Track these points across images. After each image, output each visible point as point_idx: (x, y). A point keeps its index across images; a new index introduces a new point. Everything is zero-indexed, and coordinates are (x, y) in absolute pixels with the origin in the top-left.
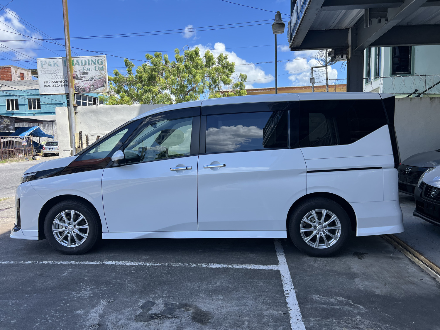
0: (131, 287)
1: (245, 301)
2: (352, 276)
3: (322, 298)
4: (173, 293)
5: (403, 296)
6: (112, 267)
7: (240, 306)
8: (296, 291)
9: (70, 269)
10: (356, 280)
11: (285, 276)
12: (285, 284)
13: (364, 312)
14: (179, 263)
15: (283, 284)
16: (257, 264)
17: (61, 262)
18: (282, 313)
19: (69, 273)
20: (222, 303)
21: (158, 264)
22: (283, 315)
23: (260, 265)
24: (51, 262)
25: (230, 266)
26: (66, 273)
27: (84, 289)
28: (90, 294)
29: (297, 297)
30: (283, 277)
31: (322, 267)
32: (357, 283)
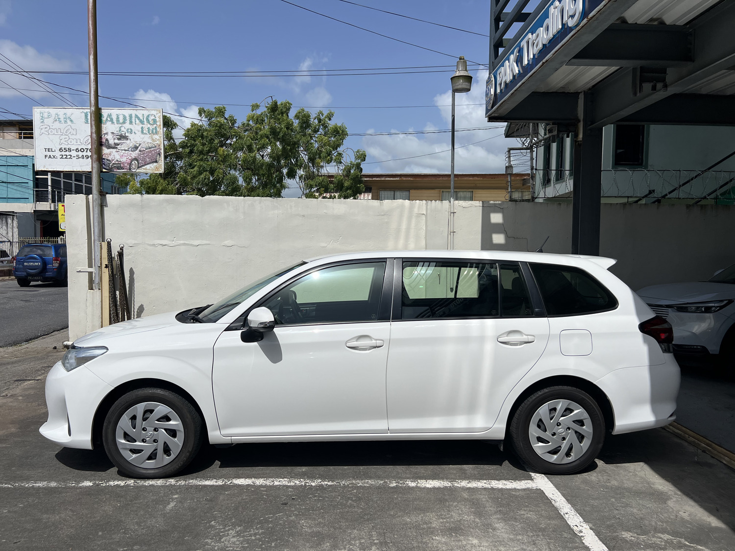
0: (306, 526)
2: (661, 496)
3: (640, 538)
6: (252, 490)
8: (590, 526)
9: (176, 495)
10: (671, 503)
11: (558, 500)
12: (566, 515)
14: (367, 481)
15: (562, 514)
16: (499, 480)
17: (151, 482)
19: (177, 502)
21: (330, 483)
23: (504, 482)
24: (131, 482)
25: (456, 485)
26: (172, 503)
27: (225, 534)
28: (242, 542)
29: (599, 537)
30: (554, 501)
31: (605, 483)
32: (674, 508)
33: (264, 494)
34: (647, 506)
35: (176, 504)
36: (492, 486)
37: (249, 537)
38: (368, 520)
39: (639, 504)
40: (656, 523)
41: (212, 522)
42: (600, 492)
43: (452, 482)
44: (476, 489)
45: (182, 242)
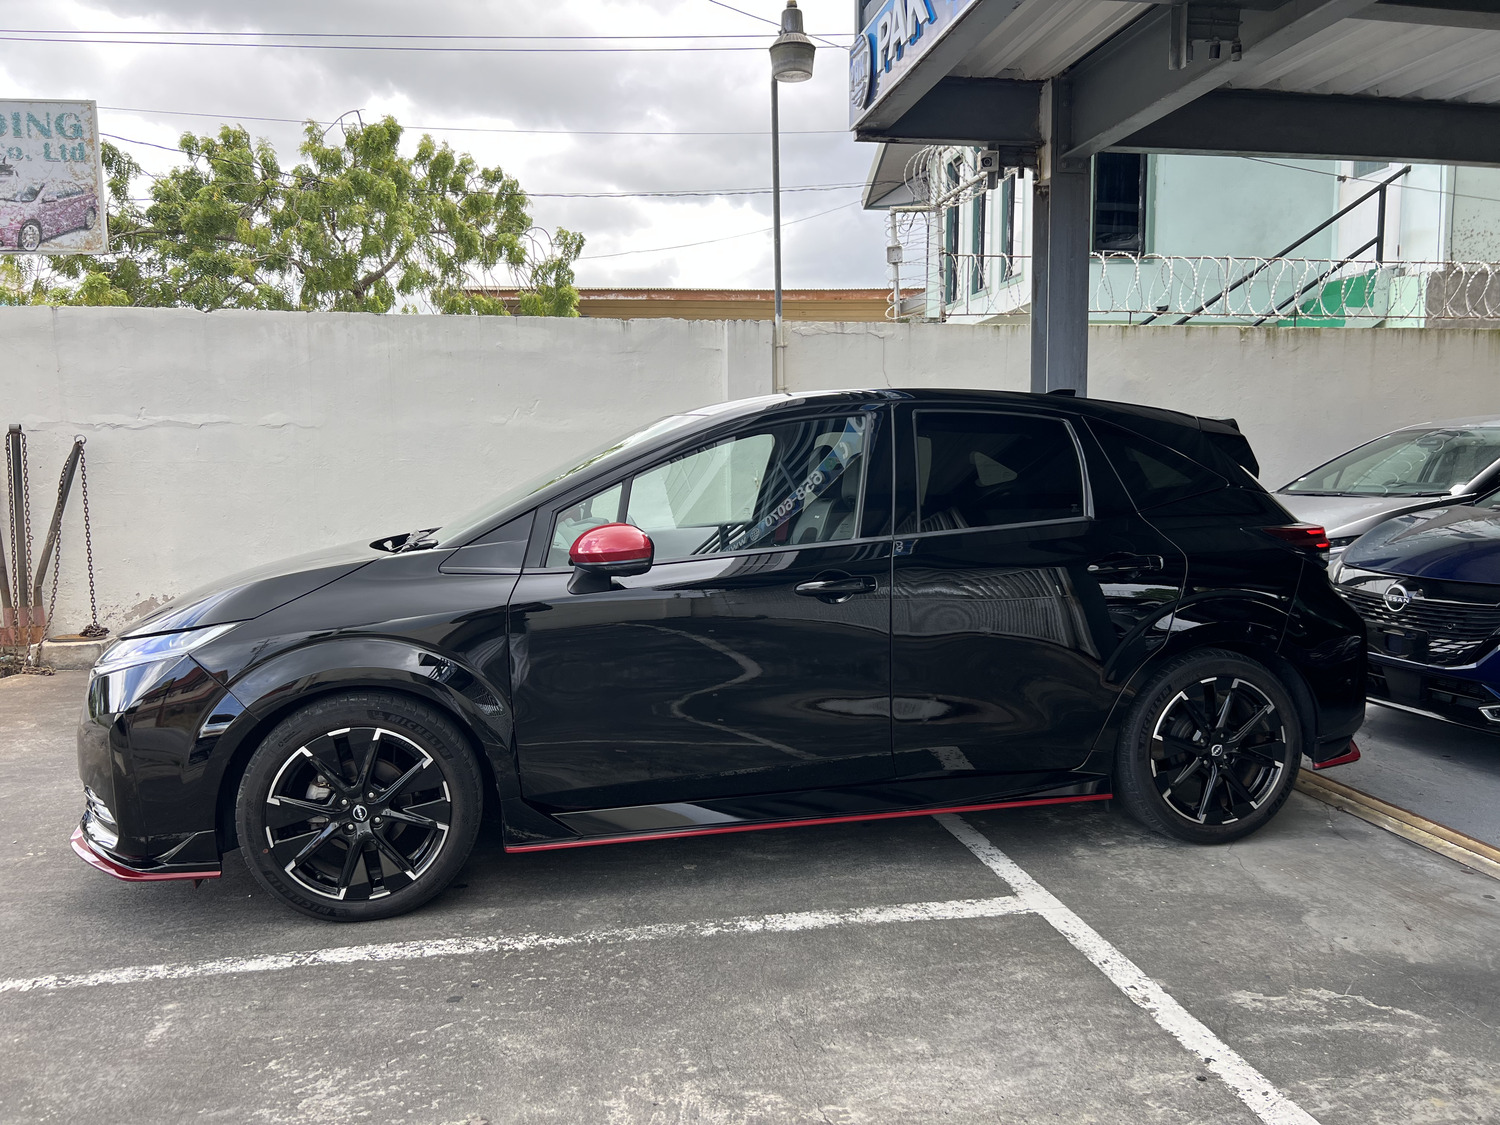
0: (515, 1050)
1: (1023, 1050)
2: (1289, 911)
3: (1272, 1002)
4: (715, 1051)
5: (1489, 958)
6: (368, 974)
7: (1022, 1069)
8: (1162, 985)
9: (170, 1002)
10: (1311, 920)
11: (1079, 933)
12: (1104, 965)
13: (1435, 1031)
14: (646, 927)
15: (1096, 963)
16: (942, 900)
17: (103, 977)
18: (1192, 1076)
19: (174, 1021)
20: (944, 1067)
21: (560, 941)
22: (1202, 1085)
23: (955, 903)
24: (49, 981)
25: (852, 919)
26: (160, 1025)
27: (306, 1090)
28: (352, 1107)
29: (1187, 1009)
30: (1073, 936)
31: (1166, 888)
32: (1321, 931)
33: (401, 981)
34: (1265, 930)
35: (171, 1027)
36: (931, 915)
37: (370, 1090)
38: (663, 1020)
39: (1249, 929)
40: (1296, 968)
41: (271, 1064)
42: (1162, 909)
43: (842, 913)
44: (899, 925)
45: (160, 418)
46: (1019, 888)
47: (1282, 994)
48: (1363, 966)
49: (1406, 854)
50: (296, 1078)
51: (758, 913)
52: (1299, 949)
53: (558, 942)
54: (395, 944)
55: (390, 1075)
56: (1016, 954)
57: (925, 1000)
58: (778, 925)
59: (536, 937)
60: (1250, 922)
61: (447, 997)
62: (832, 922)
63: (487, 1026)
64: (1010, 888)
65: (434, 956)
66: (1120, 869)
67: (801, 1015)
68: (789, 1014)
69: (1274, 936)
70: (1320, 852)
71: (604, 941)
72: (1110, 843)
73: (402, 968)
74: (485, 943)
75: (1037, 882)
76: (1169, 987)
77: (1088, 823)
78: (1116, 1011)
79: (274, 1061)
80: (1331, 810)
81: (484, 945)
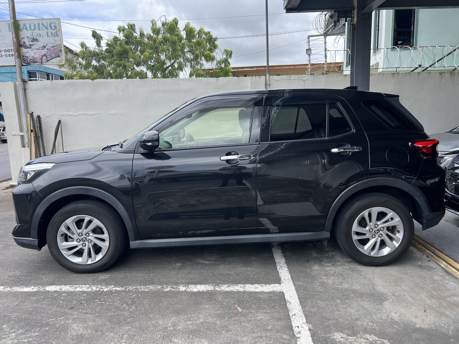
0: (75, 330)
2: (379, 298)
3: (348, 339)
4: (136, 337)
5: (452, 327)
6: (54, 296)
8: (310, 327)
11: (293, 302)
12: (293, 316)
14: (149, 286)
15: (291, 315)
16: (252, 284)
23: (256, 285)
25: (217, 289)
27: (7, 336)
29: (312, 339)
30: (290, 303)
31: (338, 285)
32: (388, 309)
33: (61, 300)
34: (365, 307)
36: (245, 289)
37: (23, 339)
38: (129, 323)
39: (359, 305)
40: (367, 324)
41: (5, 325)
42: (331, 294)
43: (215, 286)
44: (232, 292)
45: (82, 113)
46: (284, 281)
47: (354, 336)
48: (396, 326)
49: (444, 277)
50: (7, 332)
51: (187, 284)
52: (374, 316)
53: (118, 289)
54: (70, 286)
55: (33, 334)
56: (264, 308)
57: (220, 324)
58: (191, 289)
59: (113, 286)
60: (361, 303)
61: (70, 307)
62: (210, 289)
63: (74, 319)
64: (280, 281)
65: (78, 291)
66: (325, 276)
67: (174, 326)
68: (170, 325)
69: (367, 310)
70: (409, 274)
71: (132, 290)
72: (329, 265)
73: (66, 294)
74: (96, 287)
75: (292, 279)
76: (312, 328)
77: (326, 257)
78: (285, 336)
79: (6, 325)
80: (425, 256)
81: (95, 288)
